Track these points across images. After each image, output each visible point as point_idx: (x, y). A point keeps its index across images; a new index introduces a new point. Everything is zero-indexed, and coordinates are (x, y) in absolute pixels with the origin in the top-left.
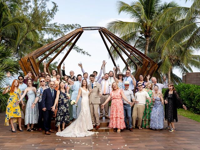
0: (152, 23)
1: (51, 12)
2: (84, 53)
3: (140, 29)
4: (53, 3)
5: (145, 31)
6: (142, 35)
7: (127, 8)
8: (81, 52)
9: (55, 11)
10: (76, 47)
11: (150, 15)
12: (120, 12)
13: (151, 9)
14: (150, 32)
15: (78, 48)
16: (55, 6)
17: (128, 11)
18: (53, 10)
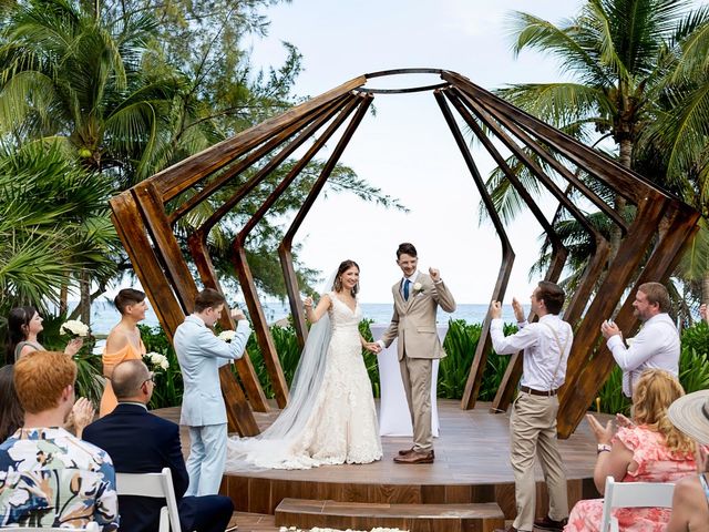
0: (642, 86)
1: (279, 76)
2: (384, 201)
3: (593, 112)
4: (287, 44)
5: (617, 119)
6: (602, 132)
7: (545, 33)
8: (374, 198)
9: (291, 73)
10: (356, 181)
11: (634, 55)
12: (518, 49)
13: (638, 32)
14: (633, 118)
15: (363, 184)
16: (294, 56)
17: (547, 44)
18: (286, 71)
